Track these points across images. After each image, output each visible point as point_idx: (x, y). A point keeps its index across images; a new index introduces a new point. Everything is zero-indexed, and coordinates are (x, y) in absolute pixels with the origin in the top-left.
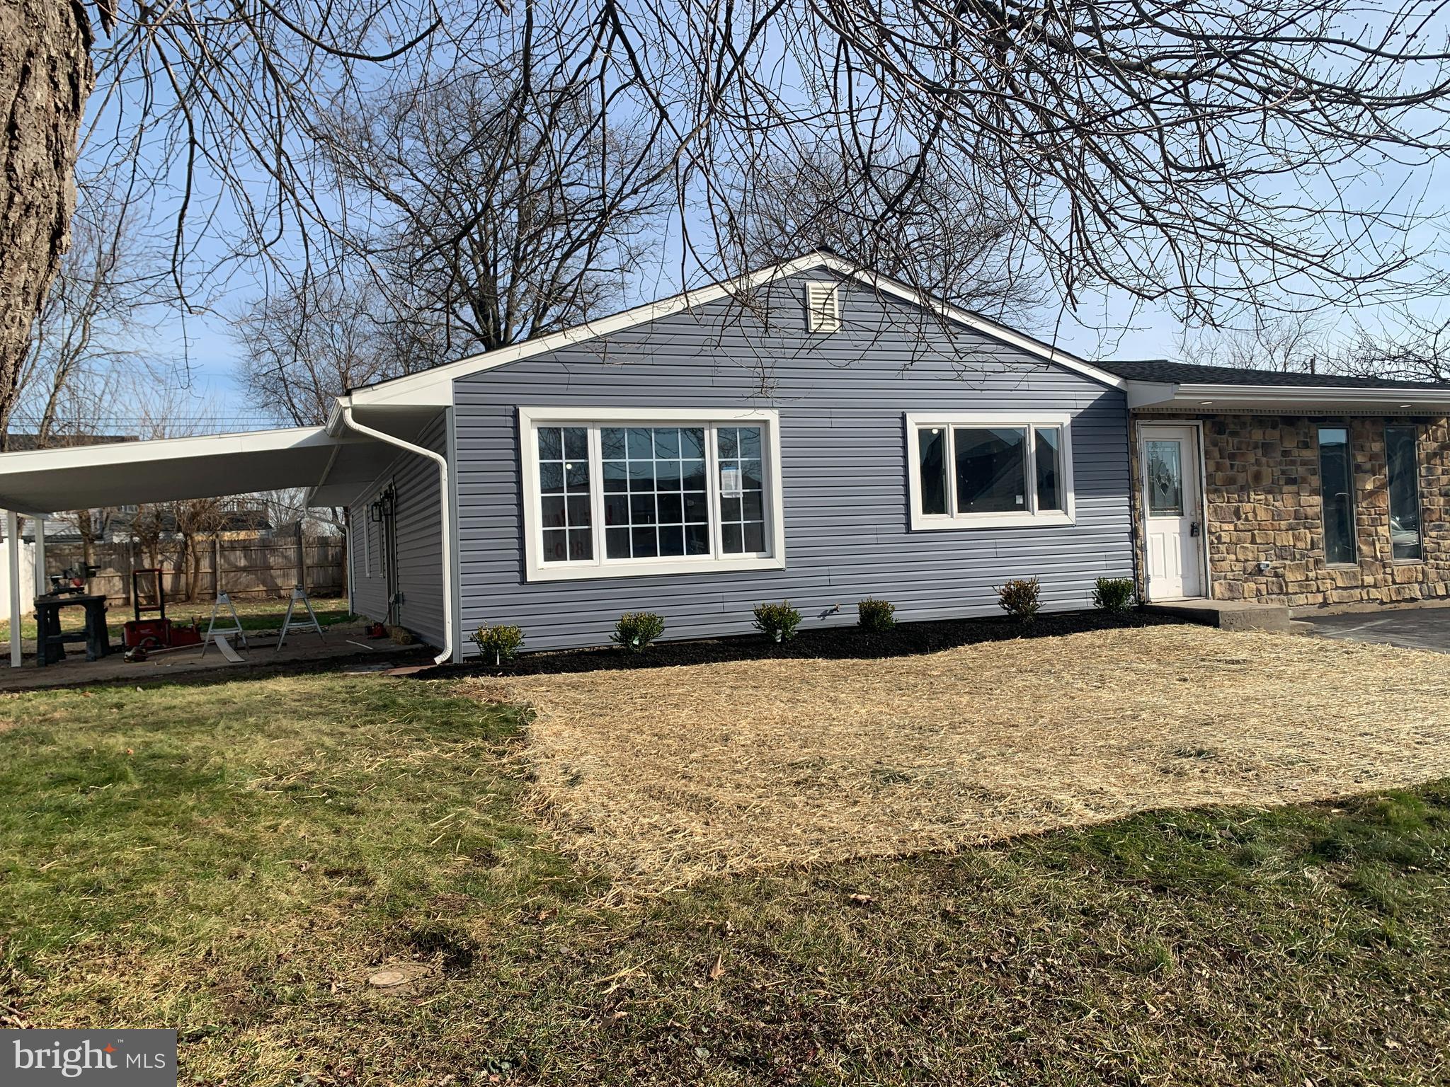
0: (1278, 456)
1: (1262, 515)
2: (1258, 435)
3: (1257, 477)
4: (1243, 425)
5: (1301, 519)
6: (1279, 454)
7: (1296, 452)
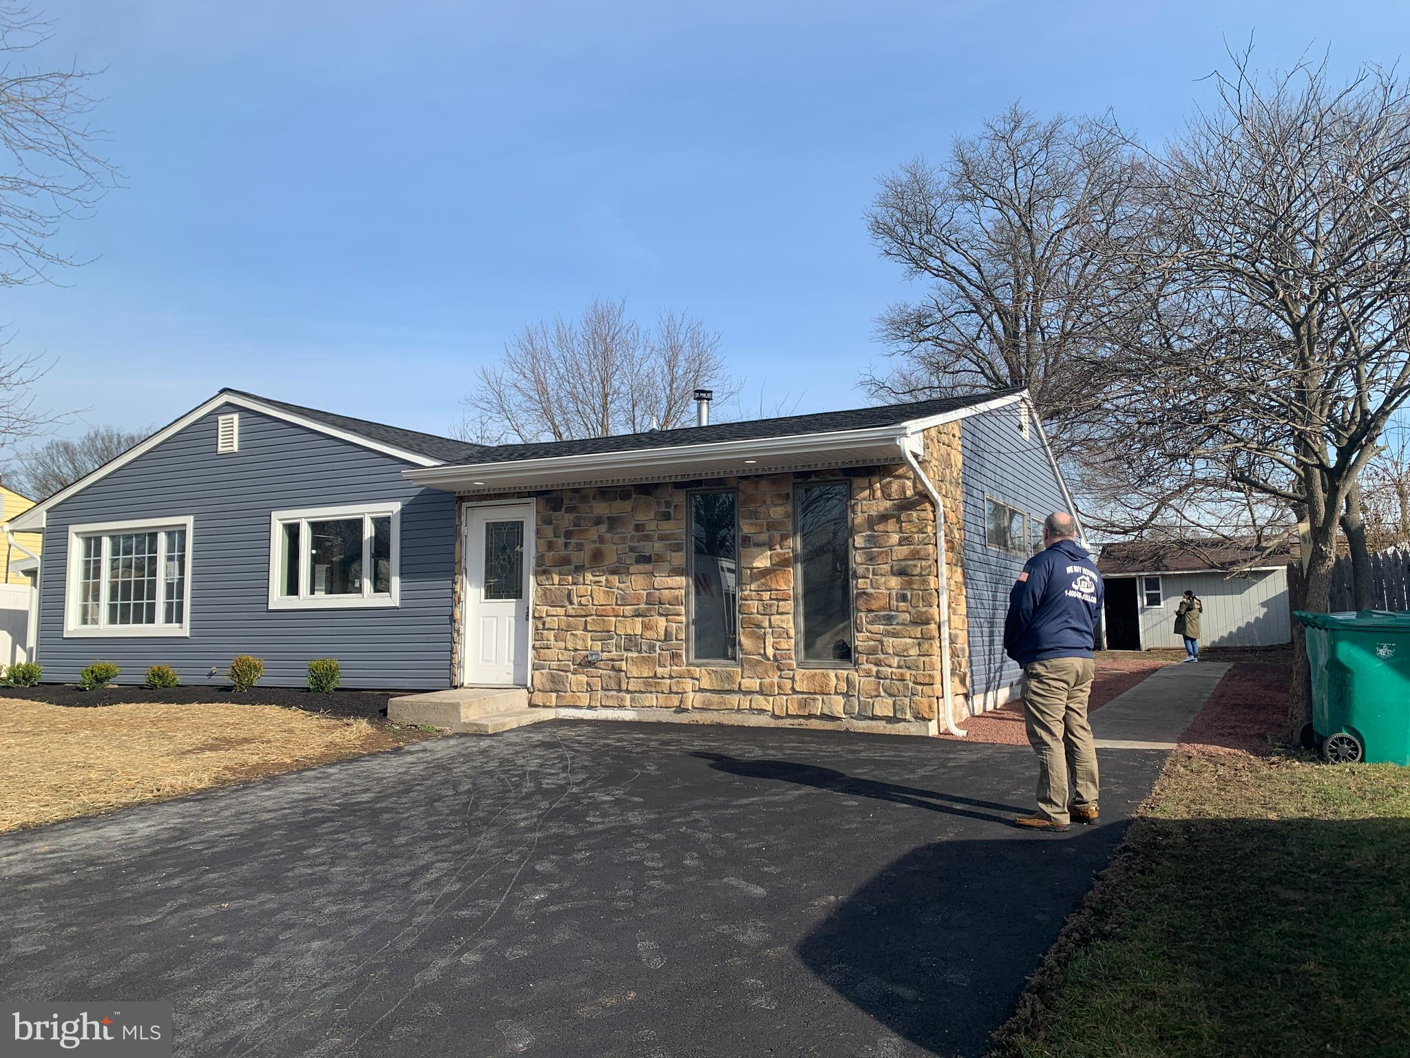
0: (629, 531)
1: (600, 598)
2: (602, 509)
3: (597, 557)
4: (584, 499)
5: (655, 604)
6: (632, 527)
7: (651, 526)
